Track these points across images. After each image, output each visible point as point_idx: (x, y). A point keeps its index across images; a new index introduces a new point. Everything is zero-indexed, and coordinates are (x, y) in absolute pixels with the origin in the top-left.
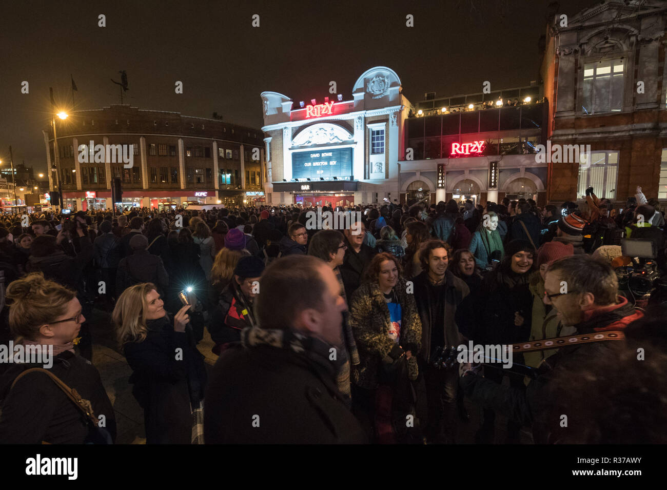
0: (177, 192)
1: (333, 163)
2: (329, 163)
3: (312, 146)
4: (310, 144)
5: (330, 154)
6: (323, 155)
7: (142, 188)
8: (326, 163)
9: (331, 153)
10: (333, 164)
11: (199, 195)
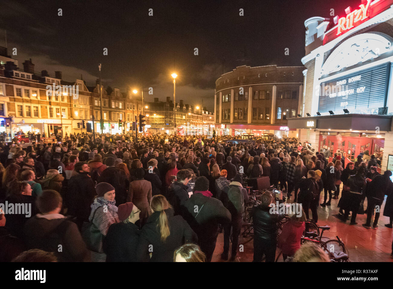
0: (267, 126)
1: (361, 90)
2: (355, 90)
3: (341, 71)
4: (339, 69)
5: (358, 78)
6: (350, 80)
7: (247, 123)
8: (352, 91)
9: (360, 76)
10: (361, 92)
11: (283, 129)
